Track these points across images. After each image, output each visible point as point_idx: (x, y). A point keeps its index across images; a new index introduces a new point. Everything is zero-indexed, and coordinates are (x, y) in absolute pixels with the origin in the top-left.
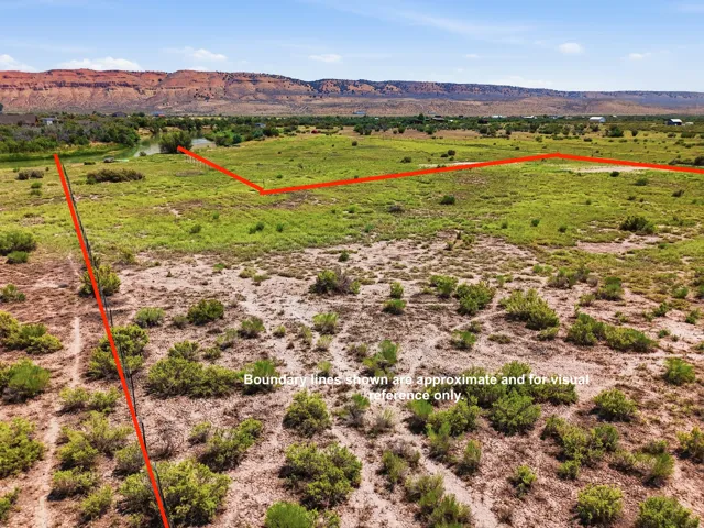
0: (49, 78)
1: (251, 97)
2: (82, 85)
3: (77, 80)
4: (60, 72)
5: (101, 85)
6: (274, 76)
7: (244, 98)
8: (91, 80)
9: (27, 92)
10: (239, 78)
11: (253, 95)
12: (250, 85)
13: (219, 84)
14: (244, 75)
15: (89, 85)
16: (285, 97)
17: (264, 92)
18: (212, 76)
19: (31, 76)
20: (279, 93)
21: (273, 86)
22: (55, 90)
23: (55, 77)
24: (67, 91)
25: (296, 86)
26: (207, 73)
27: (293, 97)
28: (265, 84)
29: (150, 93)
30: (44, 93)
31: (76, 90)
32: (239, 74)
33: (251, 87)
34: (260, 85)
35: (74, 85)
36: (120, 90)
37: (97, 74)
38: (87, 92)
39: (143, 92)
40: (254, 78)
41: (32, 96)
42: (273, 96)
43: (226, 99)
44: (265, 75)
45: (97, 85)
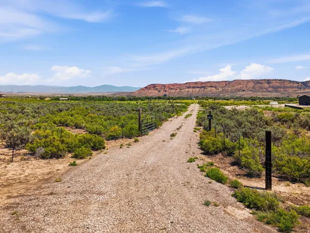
0: (186, 85)
1: (265, 90)
2: (196, 87)
3: (195, 86)
4: (190, 83)
5: (203, 87)
6: (280, 80)
7: (261, 90)
8: (200, 86)
9: (178, 90)
10: (261, 82)
11: (266, 89)
12: (266, 84)
13: (251, 85)
14: (264, 80)
15: (198, 87)
16: (283, 90)
17: (273, 87)
18: (248, 81)
19: (180, 85)
20: (280, 87)
21: (278, 84)
22: (187, 90)
23: (188, 85)
24: (191, 90)
25: (291, 84)
26: (247, 80)
27: (287, 89)
28: (274, 84)
29: (221, 89)
30: (183, 90)
31: (194, 89)
32: (262, 80)
33: (267, 85)
34: (271, 85)
35: (193, 87)
36: (209, 88)
37: (202, 83)
38: (197, 90)
39: (218, 89)
40: (269, 81)
41: (179, 92)
42: (276, 89)
43: (252, 91)
44: (275, 80)
45: (201, 87)
